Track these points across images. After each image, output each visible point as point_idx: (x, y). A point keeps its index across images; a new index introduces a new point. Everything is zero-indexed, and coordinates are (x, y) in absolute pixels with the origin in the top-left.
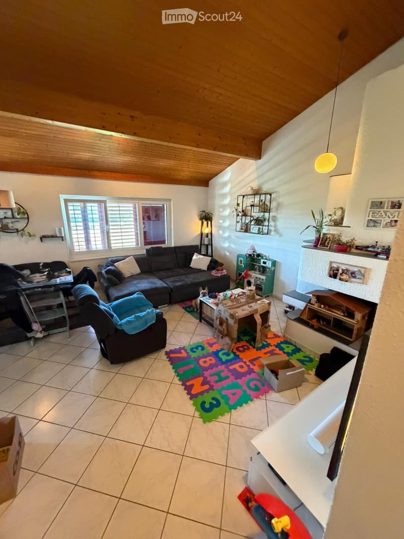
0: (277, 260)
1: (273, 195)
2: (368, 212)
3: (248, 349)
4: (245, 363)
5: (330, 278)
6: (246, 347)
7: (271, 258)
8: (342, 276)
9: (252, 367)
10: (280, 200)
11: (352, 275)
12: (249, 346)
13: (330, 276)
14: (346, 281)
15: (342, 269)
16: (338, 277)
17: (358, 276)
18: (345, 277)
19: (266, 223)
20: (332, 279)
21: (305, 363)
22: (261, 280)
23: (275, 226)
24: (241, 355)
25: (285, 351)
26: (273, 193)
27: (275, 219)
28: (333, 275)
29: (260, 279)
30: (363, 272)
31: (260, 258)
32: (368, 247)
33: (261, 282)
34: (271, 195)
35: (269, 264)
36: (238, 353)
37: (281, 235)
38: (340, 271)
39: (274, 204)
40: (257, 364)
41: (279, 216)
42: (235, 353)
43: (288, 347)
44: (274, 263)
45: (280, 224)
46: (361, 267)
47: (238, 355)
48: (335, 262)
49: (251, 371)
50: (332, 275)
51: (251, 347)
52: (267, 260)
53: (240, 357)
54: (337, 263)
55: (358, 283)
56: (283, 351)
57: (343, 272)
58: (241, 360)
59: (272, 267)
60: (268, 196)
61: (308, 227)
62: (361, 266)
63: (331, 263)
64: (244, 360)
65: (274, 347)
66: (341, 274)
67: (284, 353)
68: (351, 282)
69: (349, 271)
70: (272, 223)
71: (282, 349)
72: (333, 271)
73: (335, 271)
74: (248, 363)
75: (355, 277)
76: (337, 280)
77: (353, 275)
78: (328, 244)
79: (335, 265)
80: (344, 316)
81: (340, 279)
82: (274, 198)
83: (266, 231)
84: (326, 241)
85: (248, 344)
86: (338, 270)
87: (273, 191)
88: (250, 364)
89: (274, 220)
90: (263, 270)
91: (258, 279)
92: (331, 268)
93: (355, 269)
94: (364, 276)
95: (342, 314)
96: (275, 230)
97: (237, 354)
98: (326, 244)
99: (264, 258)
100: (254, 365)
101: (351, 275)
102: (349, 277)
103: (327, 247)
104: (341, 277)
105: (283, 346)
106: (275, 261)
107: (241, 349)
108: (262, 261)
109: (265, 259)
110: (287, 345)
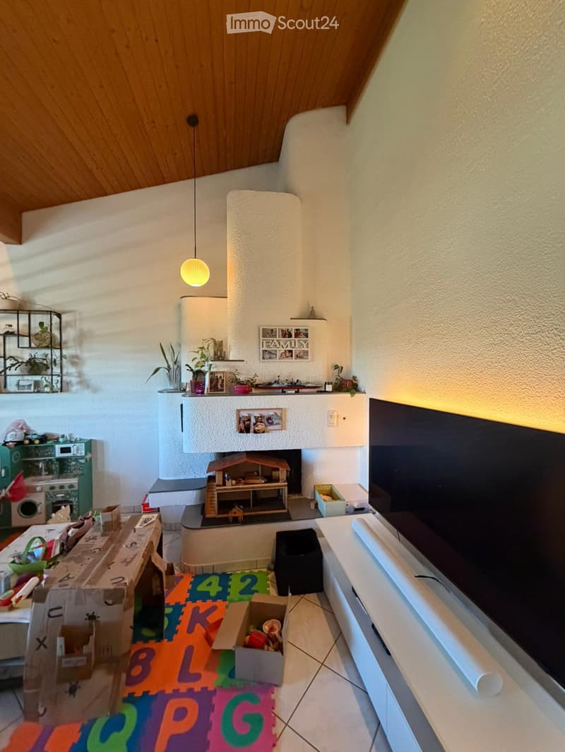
0: (93, 438)
1: (63, 317)
2: (261, 341)
3: (151, 653)
4: (176, 694)
5: (241, 434)
6: (143, 656)
7: (77, 436)
8: (257, 426)
9: (197, 687)
10: (86, 326)
11: (268, 423)
12: (146, 646)
13: (241, 431)
14: (263, 432)
15: (255, 417)
16: (252, 430)
17: (275, 422)
18: (260, 427)
19: (57, 370)
20: (244, 435)
21: (253, 588)
22: (67, 489)
23: (80, 375)
24: (150, 685)
25: (213, 594)
26: (65, 312)
27: (76, 360)
28: (245, 427)
29: (62, 487)
30: (279, 414)
31: (49, 443)
32: (270, 384)
33: (68, 494)
34: (59, 316)
35: (78, 450)
36: (138, 690)
37: (95, 390)
38: (253, 421)
39: (69, 334)
40: (200, 670)
41: (85, 355)
42: (130, 699)
43: (210, 584)
44: (90, 445)
45: (91, 369)
46: (276, 409)
47: (146, 693)
48: (243, 410)
49: (205, 698)
50: (243, 428)
51: (152, 644)
52: (71, 442)
53: (153, 693)
54: (245, 410)
55: (277, 430)
56: (210, 598)
57: (257, 422)
58: (163, 698)
59: (86, 454)
60: (55, 319)
61: (157, 370)
62: (275, 407)
63: (238, 411)
64: (169, 691)
65: (190, 605)
66: (254, 424)
67: (215, 599)
68: (268, 432)
69: (264, 417)
70: (69, 369)
71: (205, 596)
72: (244, 422)
73: (246, 423)
74: (183, 687)
75: (272, 424)
76: (251, 435)
77: (270, 421)
78: (222, 386)
79: (245, 414)
80: (265, 483)
81: (255, 432)
82: (67, 323)
83: (57, 386)
84: (217, 382)
85: (140, 645)
86: (249, 420)
87: (65, 309)
88: (190, 685)
89: (74, 364)
90: (63, 467)
91: (57, 489)
92: (240, 418)
93: (271, 413)
94: (281, 418)
95: (263, 481)
96: (80, 383)
97: (139, 694)
98: (219, 387)
99: (61, 440)
100: (197, 677)
101: (268, 421)
102: (266, 426)
103: (223, 390)
104: (257, 428)
105: (202, 587)
106: (91, 440)
107: (137, 671)
108: (58, 447)
109: (65, 442)
110: (207, 581)
